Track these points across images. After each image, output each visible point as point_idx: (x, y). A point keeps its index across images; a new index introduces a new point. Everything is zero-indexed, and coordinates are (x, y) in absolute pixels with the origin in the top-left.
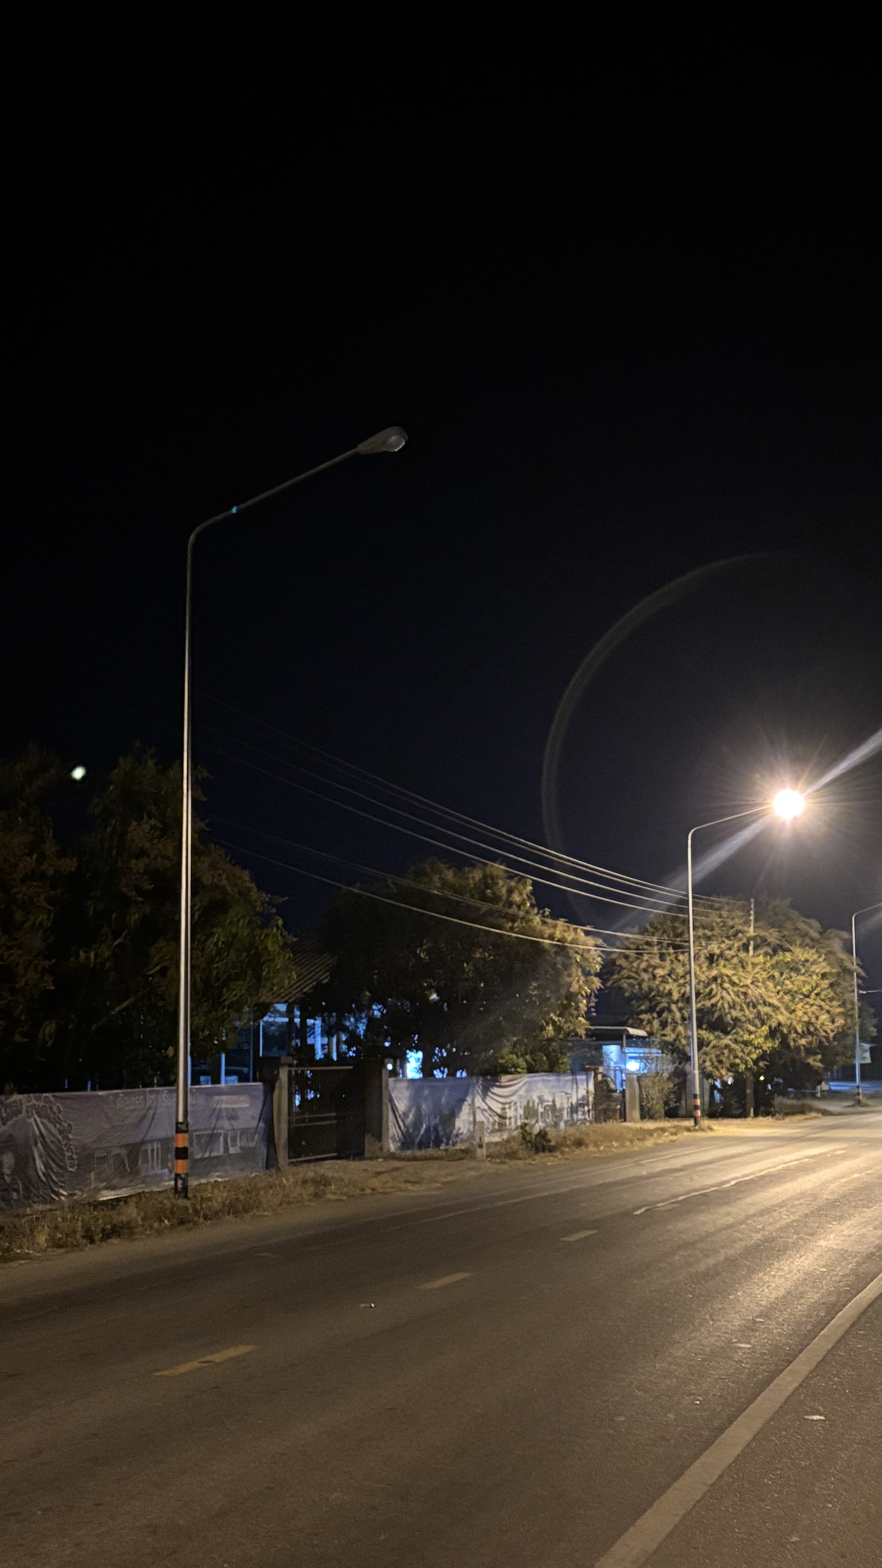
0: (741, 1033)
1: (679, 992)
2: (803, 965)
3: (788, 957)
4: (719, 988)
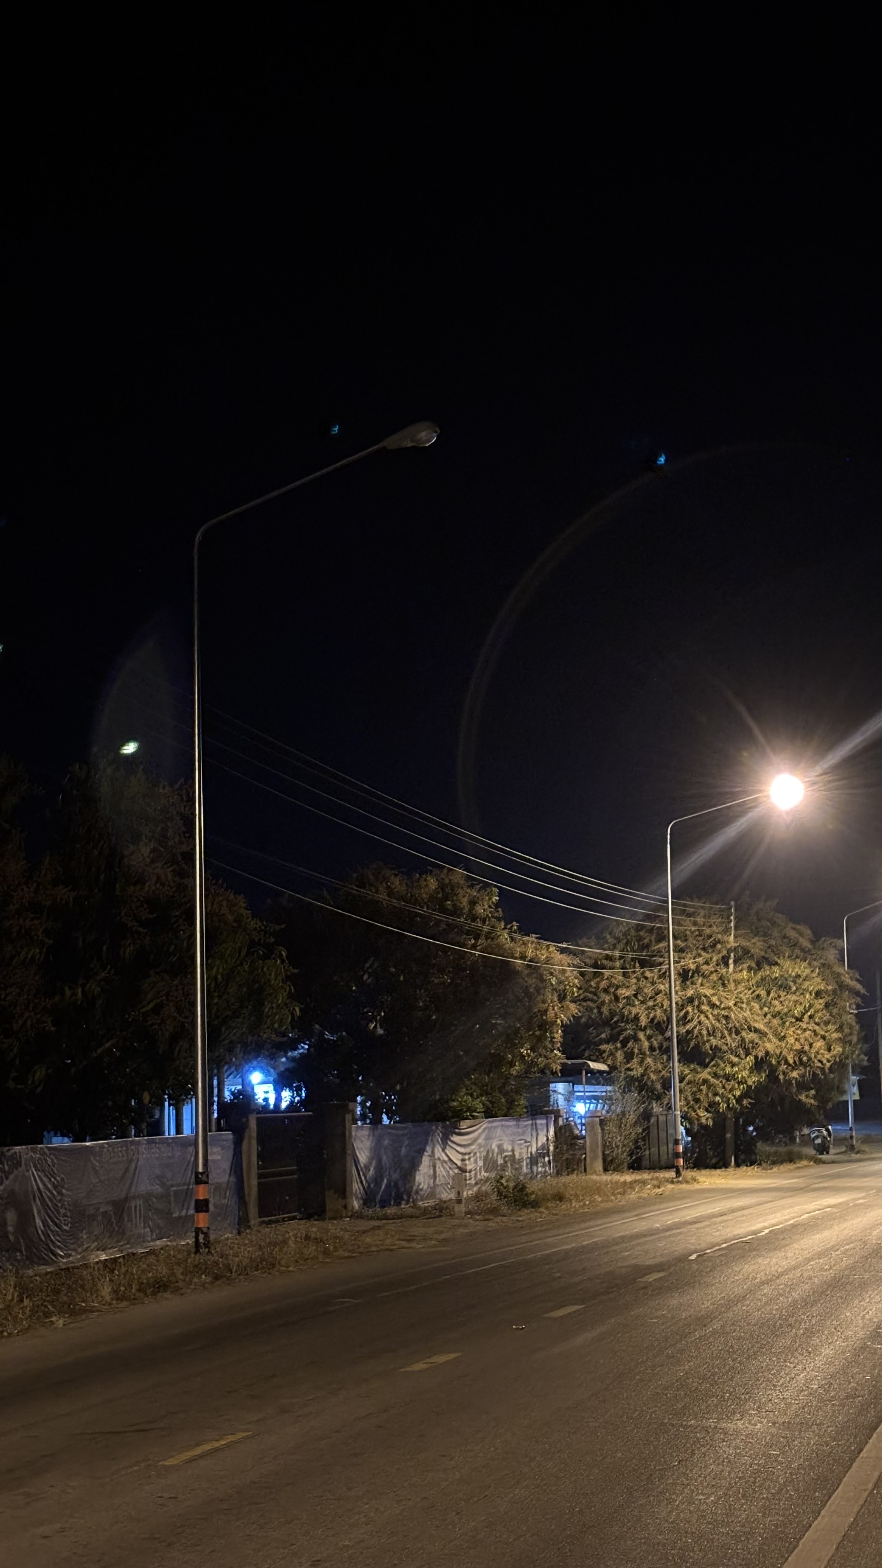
0: (723, 1065)
1: (648, 1015)
2: (795, 982)
3: (776, 972)
4: (696, 1011)
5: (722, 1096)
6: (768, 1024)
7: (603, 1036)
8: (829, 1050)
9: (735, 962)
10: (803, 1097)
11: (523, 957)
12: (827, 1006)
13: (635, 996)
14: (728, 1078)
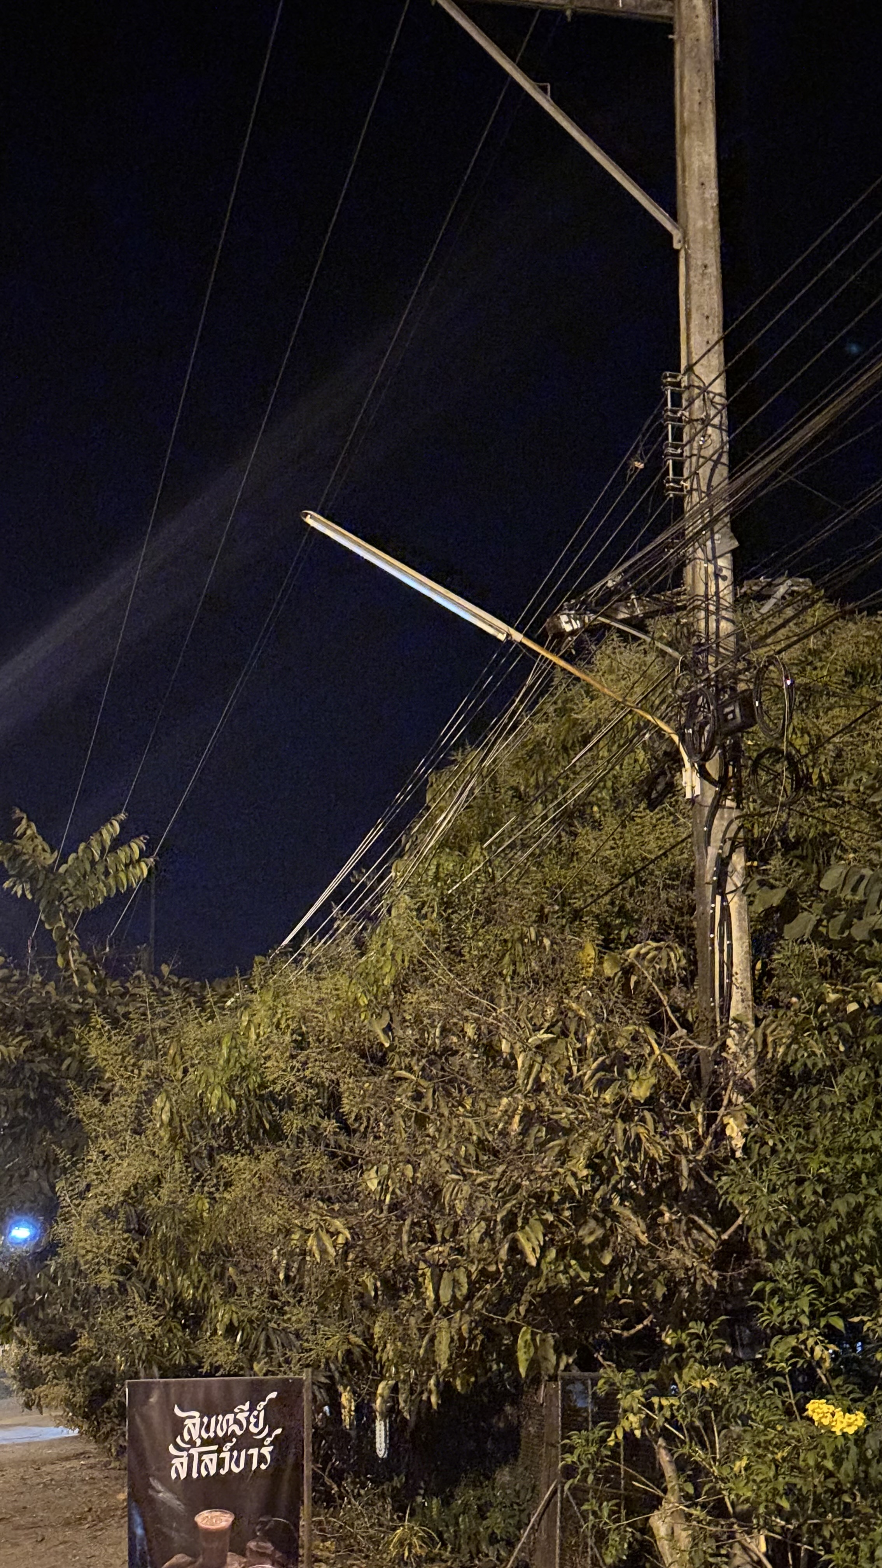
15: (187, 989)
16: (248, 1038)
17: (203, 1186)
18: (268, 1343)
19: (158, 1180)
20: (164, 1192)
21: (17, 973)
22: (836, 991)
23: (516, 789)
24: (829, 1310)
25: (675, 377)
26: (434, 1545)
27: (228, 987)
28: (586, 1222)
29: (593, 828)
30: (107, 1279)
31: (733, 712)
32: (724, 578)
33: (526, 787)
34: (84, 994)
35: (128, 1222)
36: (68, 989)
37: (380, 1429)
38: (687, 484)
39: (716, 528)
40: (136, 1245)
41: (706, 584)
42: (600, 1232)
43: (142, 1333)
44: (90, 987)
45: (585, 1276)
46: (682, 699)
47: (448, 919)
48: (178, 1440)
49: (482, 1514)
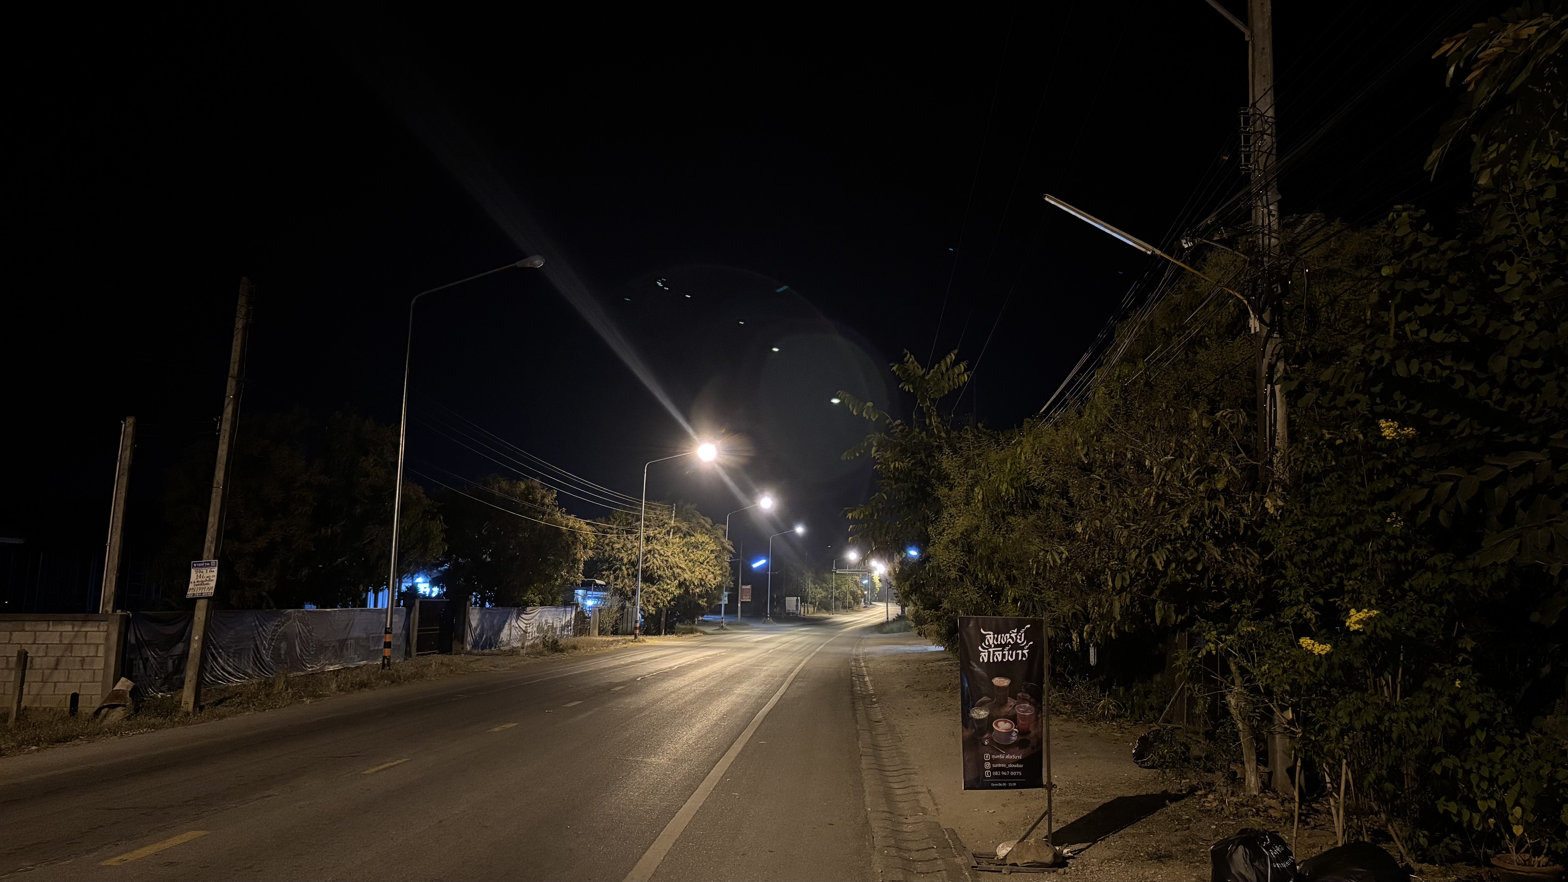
0: (663, 584)
1: (628, 558)
2: (701, 545)
3: (692, 540)
4: (652, 557)
5: (661, 600)
6: (686, 565)
7: (604, 567)
8: (715, 579)
9: (674, 534)
10: (700, 602)
11: (567, 526)
12: (716, 557)
13: (622, 548)
14: (664, 590)
15: (991, 436)
16: (1021, 459)
17: (1000, 531)
18: (1034, 607)
19: (977, 528)
20: (980, 534)
21: (907, 427)
22: (1329, 434)
23: (1164, 330)
24: (1315, 594)
25: (1246, 110)
26: (1121, 709)
27: (1012, 434)
28: (1188, 550)
29: (1206, 349)
30: (953, 574)
31: (1277, 287)
32: (1274, 216)
33: (1170, 328)
34: (940, 437)
35: (963, 547)
36: (933, 435)
37: (1092, 651)
38: (1252, 167)
39: (1268, 189)
40: (967, 558)
41: (1263, 220)
42: (1196, 555)
43: (971, 600)
44: (943, 434)
45: (1189, 576)
46: (1249, 281)
47: (1126, 399)
48: (983, 644)
49: (1146, 695)
